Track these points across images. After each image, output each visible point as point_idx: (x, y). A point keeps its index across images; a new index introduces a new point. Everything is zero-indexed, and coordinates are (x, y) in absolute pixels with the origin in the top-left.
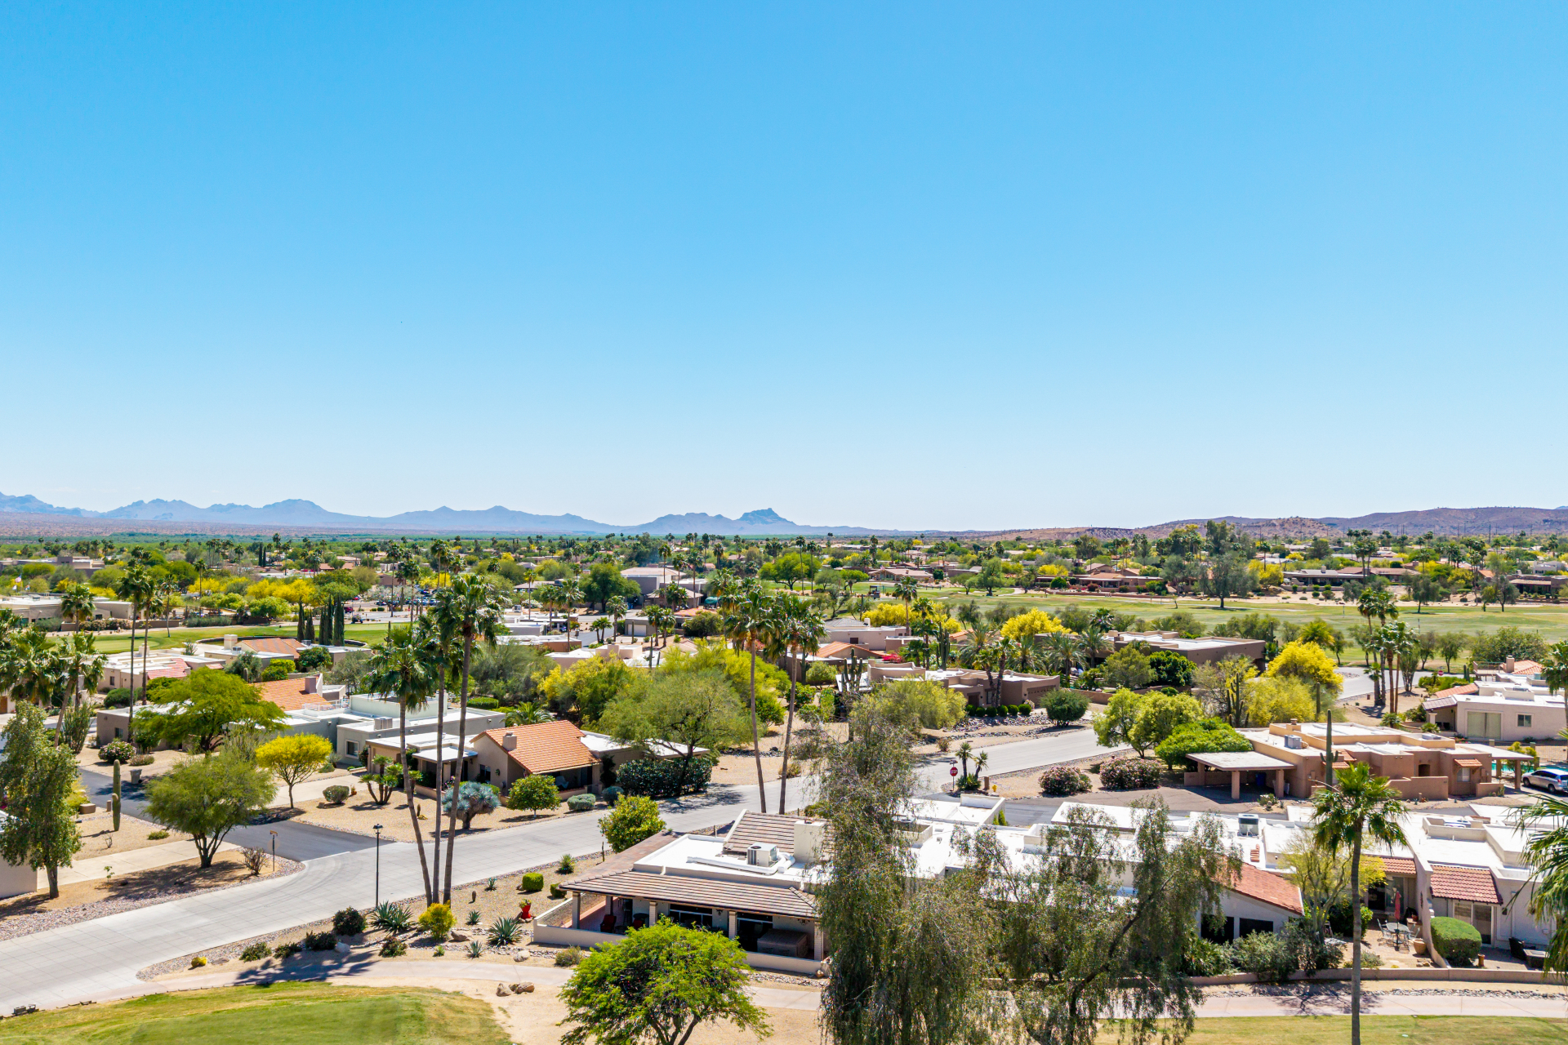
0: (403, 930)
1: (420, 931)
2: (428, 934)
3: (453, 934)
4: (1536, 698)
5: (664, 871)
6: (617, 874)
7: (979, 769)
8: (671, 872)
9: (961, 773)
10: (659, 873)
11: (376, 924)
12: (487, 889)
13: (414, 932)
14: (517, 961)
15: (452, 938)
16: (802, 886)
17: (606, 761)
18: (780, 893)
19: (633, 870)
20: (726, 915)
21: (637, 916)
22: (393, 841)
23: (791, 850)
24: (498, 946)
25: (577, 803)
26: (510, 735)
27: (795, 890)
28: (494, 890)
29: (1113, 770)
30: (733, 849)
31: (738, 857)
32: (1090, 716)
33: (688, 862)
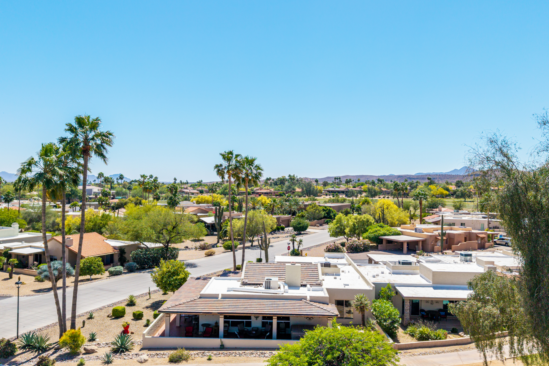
0: (45, 350)
1: (57, 350)
2: (65, 350)
3: (85, 349)
5: (220, 297)
6: (191, 301)
7: (299, 247)
8: (224, 297)
9: (292, 248)
10: (218, 298)
11: (24, 347)
12: (89, 319)
13: (53, 350)
15: (84, 352)
16: (308, 298)
17: (122, 250)
18: (297, 303)
19: (200, 298)
20: (260, 319)
21: (203, 325)
22: (10, 297)
23: (283, 280)
24: (120, 354)
25: (114, 271)
26: (70, 238)
27: (305, 301)
28: (93, 318)
29: (353, 244)
30: (248, 282)
31: (253, 286)
32: (308, 230)
33: (228, 291)
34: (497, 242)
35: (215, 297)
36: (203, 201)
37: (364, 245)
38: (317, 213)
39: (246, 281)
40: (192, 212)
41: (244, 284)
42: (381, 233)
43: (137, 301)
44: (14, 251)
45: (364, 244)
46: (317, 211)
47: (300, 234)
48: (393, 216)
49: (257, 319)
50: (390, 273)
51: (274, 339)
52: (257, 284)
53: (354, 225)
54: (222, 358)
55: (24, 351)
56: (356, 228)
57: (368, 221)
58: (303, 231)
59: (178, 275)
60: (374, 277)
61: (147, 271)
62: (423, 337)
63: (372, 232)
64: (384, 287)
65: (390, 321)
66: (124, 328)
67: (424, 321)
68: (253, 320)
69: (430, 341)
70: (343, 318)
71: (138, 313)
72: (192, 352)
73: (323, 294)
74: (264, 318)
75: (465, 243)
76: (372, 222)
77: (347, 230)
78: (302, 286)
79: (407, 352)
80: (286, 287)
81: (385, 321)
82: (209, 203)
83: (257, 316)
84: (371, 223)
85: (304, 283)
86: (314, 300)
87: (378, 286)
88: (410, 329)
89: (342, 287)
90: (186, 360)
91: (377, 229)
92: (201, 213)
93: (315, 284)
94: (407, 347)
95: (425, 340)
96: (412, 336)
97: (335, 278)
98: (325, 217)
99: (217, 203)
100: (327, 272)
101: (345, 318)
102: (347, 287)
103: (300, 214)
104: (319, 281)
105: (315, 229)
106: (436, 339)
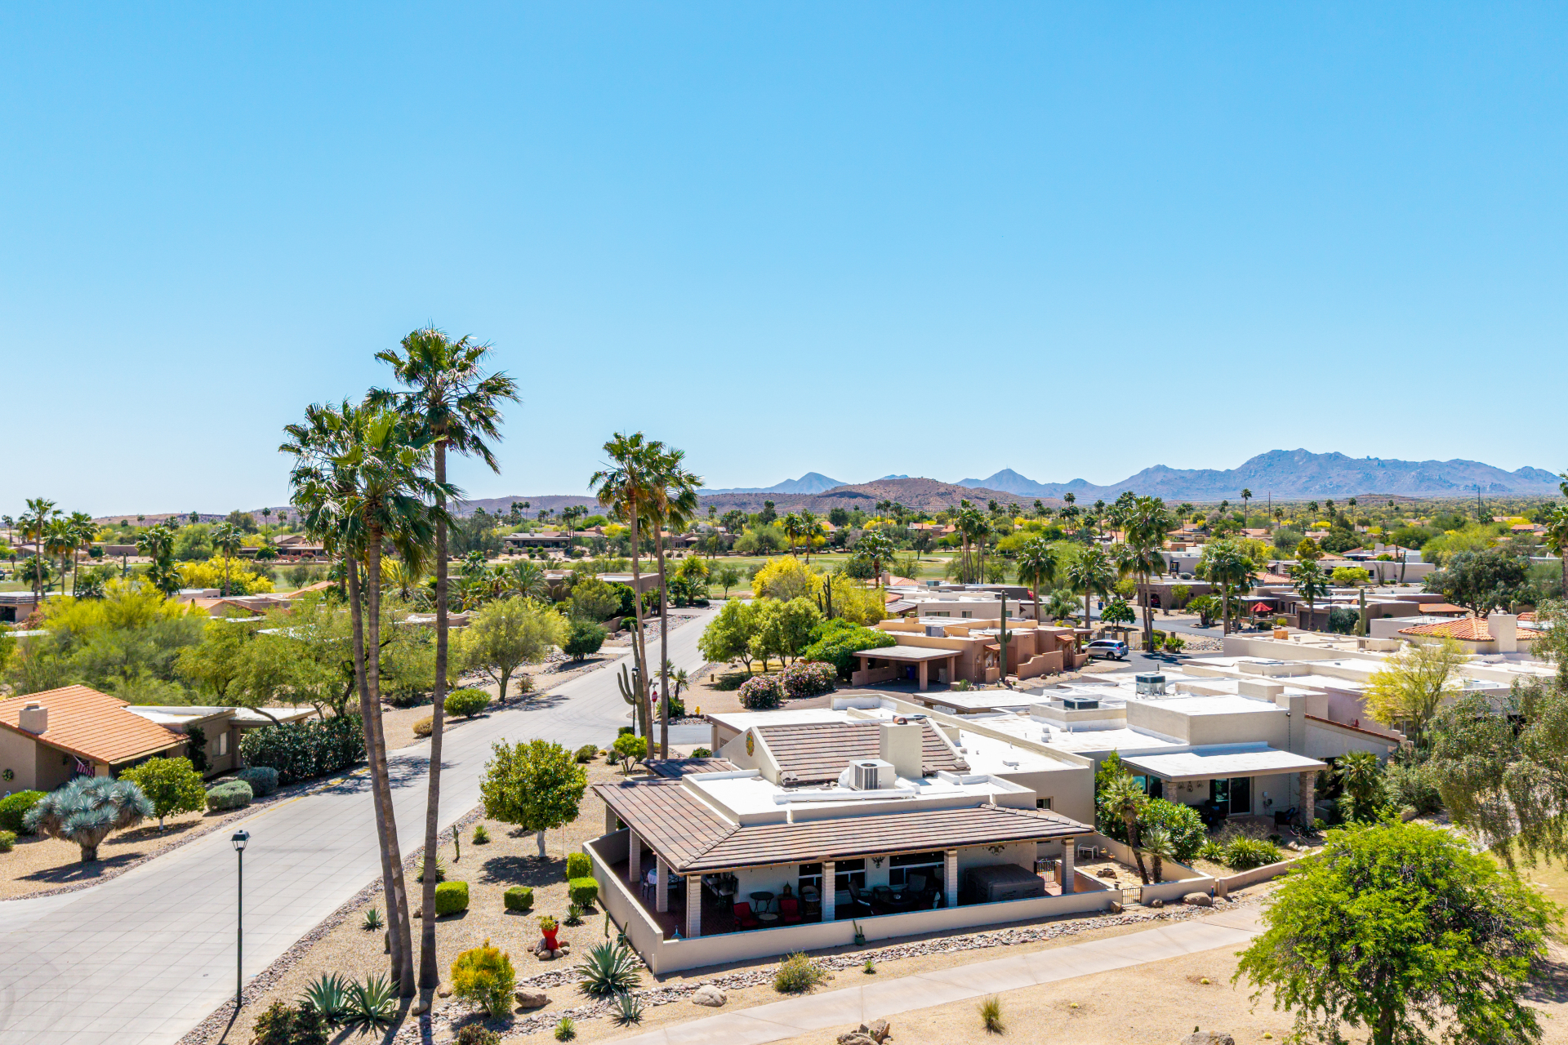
3: (521, 998)
8: (797, 818)
10: (786, 823)
14: (713, 1004)
16: (992, 800)
17: (192, 736)
19: (743, 825)
26: (36, 707)
27: (990, 807)
28: (381, 926)
29: (800, 675)
30: (800, 779)
31: (817, 787)
32: (603, 649)
33: (778, 804)
34: (1092, 652)
35: (779, 819)
37: (826, 676)
38: (604, 602)
39: (792, 775)
41: (787, 784)
45: (825, 672)
46: (604, 596)
47: (582, 662)
49: (878, 865)
50: (1063, 731)
53: (774, 626)
55: (341, 1029)
56: (781, 634)
57: (808, 613)
58: (590, 653)
60: (1045, 741)
61: (319, 788)
62: (1245, 862)
63: (829, 642)
66: (547, 933)
74: (894, 860)
75: (1041, 656)
76: (819, 616)
77: (754, 641)
78: (925, 775)
79: (1245, 895)
80: (906, 781)
82: (204, 587)
83: (878, 856)
84: (817, 618)
85: (930, 767)
86: (1005, 803)
88: (1206, 846)
89: (1011, 770)
90: (816, 981)
91: (838, 633)
93: (954, 767)
95: (1249, 867)
97: (964, 752)
98: (620, 613)
102: (1022, 769)
104: (958, 760)
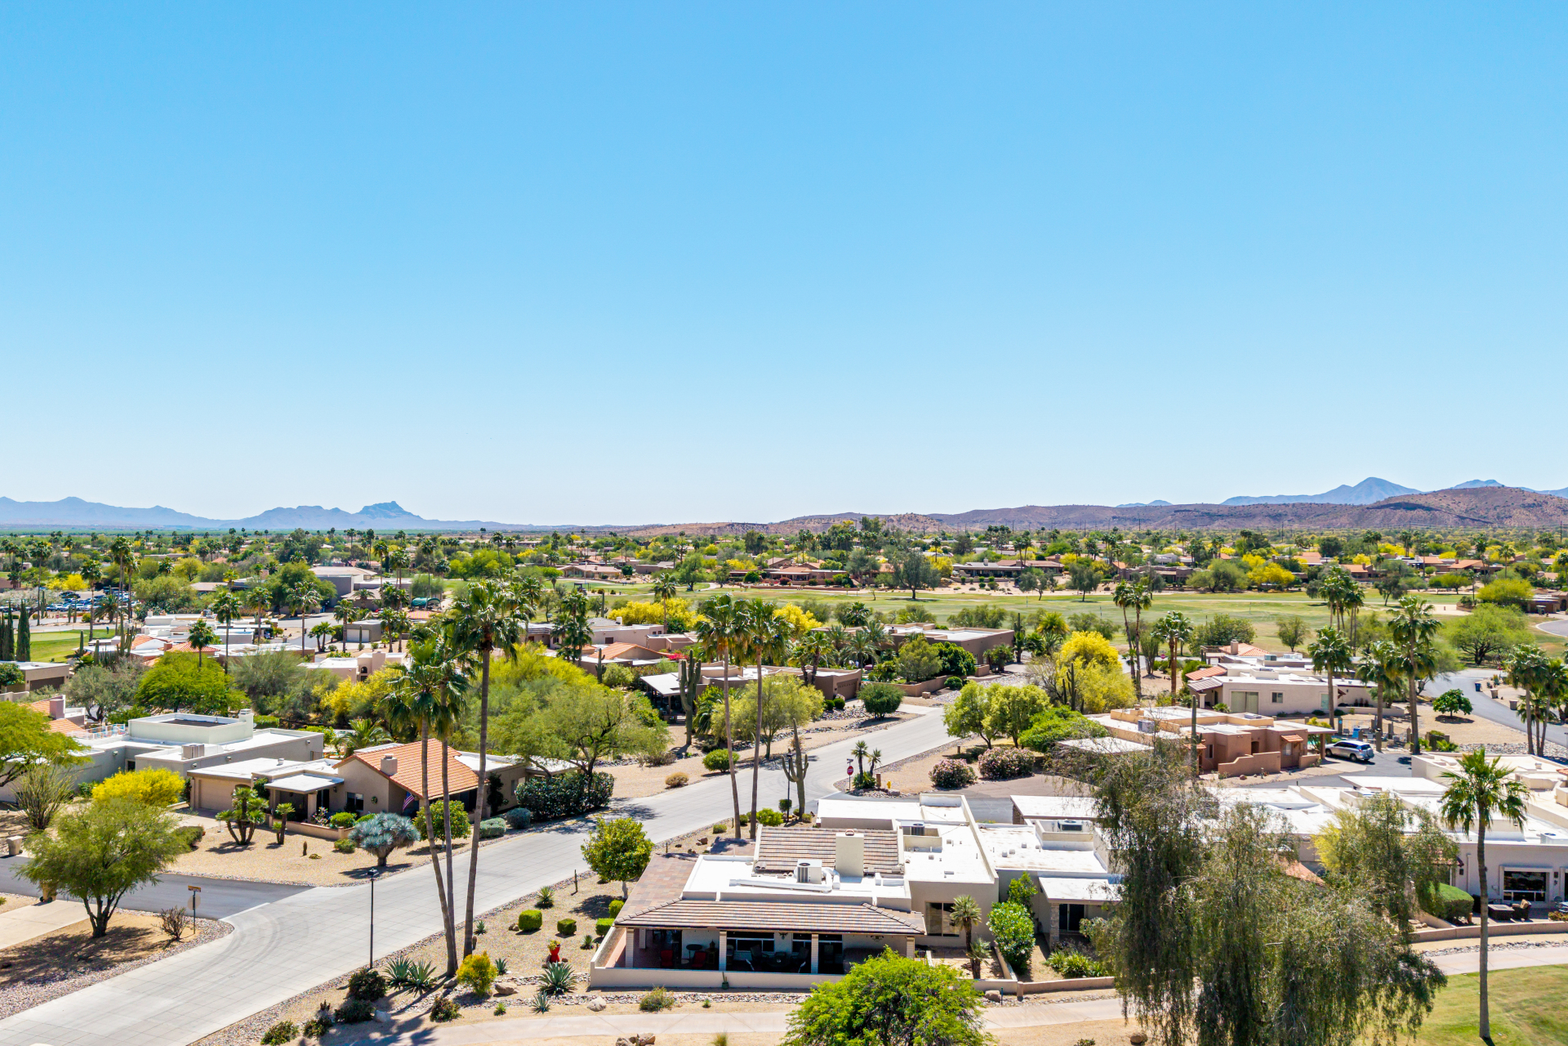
2: (461, 990)
3: (497, 987)
4: (1280, 677)
5: (718, 897)
6: (669, 905)
7: (873, 766)
8: (726, 898)
10: (714, 900)
12: (478, 932)
14: (596, 1010)
15: (496, 992)
16: (875, 901)
17: (494, 781)
18: (856, 910)
19: (683, 899)
20: (790, 938)
21: (690, 947)
22: (309, 887)
23: (831, 865)
24: (557, 996)
25: (489, 829)
26: (391, 757)
27: (869, 906)
28: (485, 932)
29: (994, 760)
30: (768, 868)
31: (777, 875)
32: (902, 708)
33: (731, 886)
34: (1334, 752)
35: (710, 897)
36: (641, 616)
37: (1020, 762)
38: (925, 663)
39: (763, 865)
40: (618, 656)
41: (760, 871)
42: (1061, 732)
43: (555, 897)
44: (275, 784)
45: (1020, 759)
46: (925, 658)
47: (882, 720)
48: (1095, 687)
49: (783, 938)
50: (1037, 848)
51: (814, 973)
52: (783, 872)
53: (1002, 710)
54: (727, 1004)
55: (397, 990)
56: (1007, 717)
57: (1033, 701)
58: (889, 712)
59: (633, 849)
60: (1005, 856)
61: (554, 827)
62: (1075, 972)
63: (1040, 729)
64: (1017, 880)
65: (1014, 944)
66: (552, 951)
67: (1077, 944)
68: (777, 938)
69: (1085, 978)
70: (940, 935)
71: (568, 923)
72: (677, 995)
73: (902, 893)
74: (796, 936)
75: (1251, 756)
76: (1044, 704)
77: (986, 722)
78: (866, 875)
79: (1039, 998)
80: (837, 878)
81: (1007, 943)
82: (654, 623)
83: (783, 933)
84: (1040, 705)
85: (871, 869)
86: (885, 904)
87: (1004, 875)
88: (1054, 956)
89: (940, 878)
90: (668, 1006)
91: (1050, 723)
92: (640, 659)
93: (890, 871)
94: (1041, 988)
95: (1077, 977)
96: (1057, 969)
97: (931, 858)
98: (944, 672)
99: (675, 621)
100: (916, 845)
101: (945, 935)
102: (950, 879)
103: (883, 665)
104: (898, 866)
105: (920, 704)
106: (1095, 975)
